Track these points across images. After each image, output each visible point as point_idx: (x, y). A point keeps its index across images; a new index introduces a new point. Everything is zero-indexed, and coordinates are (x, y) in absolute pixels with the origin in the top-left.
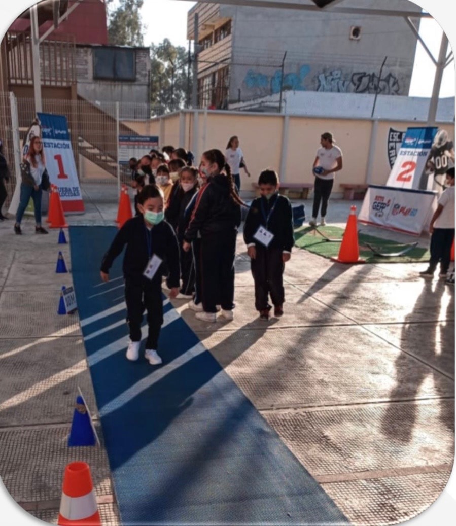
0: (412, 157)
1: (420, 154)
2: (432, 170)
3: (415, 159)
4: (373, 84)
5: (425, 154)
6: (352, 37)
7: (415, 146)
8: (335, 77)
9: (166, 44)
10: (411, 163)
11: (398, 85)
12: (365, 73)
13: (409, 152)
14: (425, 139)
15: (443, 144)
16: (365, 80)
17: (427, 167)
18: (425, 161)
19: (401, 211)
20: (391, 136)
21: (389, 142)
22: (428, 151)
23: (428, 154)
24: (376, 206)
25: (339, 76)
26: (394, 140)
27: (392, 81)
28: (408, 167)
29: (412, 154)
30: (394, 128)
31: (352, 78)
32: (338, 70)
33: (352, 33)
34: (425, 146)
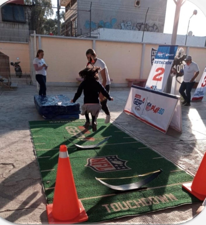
0: (162, 65)
1: (167, 63)
2: (174, 74)
3: (164, 66)
4: (146, 29)
5: (170, 63)
6: (136, 5)
7: (164, 58)
8: (129, 25)
9: (63, 13)
10: (161, 69)
11: (158, 30)
12: (143, 23)
13: (160, 62)
14: (170, 53)
15: (181, 56)
16: (143, 26)
17: (171, 72)
18: (171, 68)
19: (152, 108)
20: (153, 53)
21: (152, 56)
22: (172, 61)
23: (172, 63)
24: (135, 101)
25: (130, 24)
26: (154, 55)
27: (155, 27)
28: (160, 71)
29: (162, 63)
30: (154, 49)
31: (137, 25)
32: (130, 21)
33: (136, 4)
34: (170, 58)
